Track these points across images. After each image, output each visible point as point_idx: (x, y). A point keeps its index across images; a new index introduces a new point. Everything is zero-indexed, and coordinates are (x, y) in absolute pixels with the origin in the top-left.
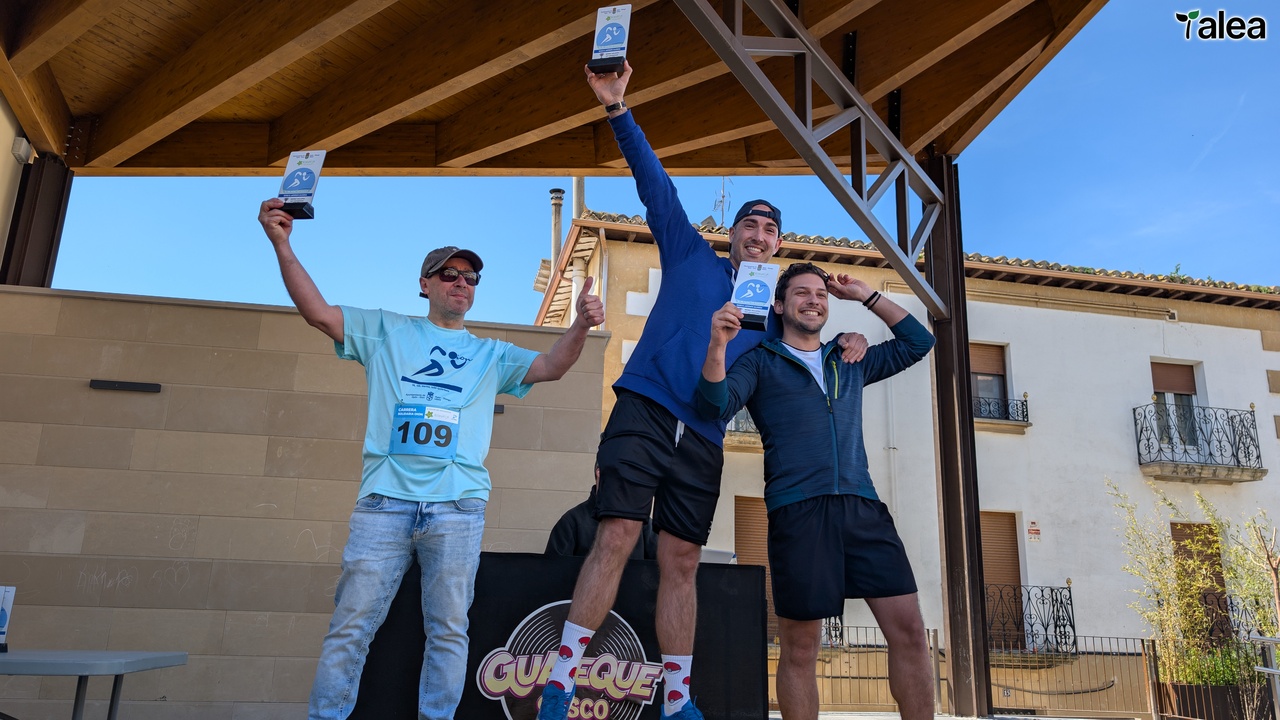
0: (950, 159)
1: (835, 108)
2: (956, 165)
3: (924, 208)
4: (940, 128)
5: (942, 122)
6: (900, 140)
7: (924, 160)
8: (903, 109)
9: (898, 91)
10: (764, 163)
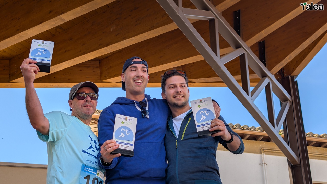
0: (293, 78)
1: (232, 48)
2: (296, 81)
3: (281, 104)
4: (287, 60)
5: (288, 57)
6: (266, 66)
7: (279, 79)
8: (266, 50)
9: (264, 41)
10: (193, 80)
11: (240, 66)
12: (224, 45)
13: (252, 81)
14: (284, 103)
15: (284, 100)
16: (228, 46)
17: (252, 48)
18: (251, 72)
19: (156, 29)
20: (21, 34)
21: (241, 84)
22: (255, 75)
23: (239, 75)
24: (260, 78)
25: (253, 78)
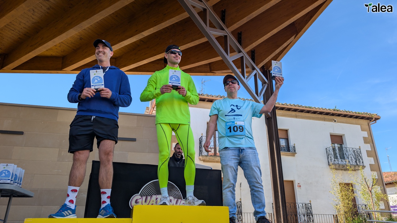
0: (269, 71)
4: (266, 60)
6: (254, 63)
7: (262, 71)
8: (255, 55)
9: (254, 50)
10: (215, 72)
11: (241, 64)
12: (232, 51)
14: (264, 85)
15: (264, 83)
16: (234, 51)
17: (248, 53)
18: (247, 67)
19: (195, 41)
20: (120, 43)
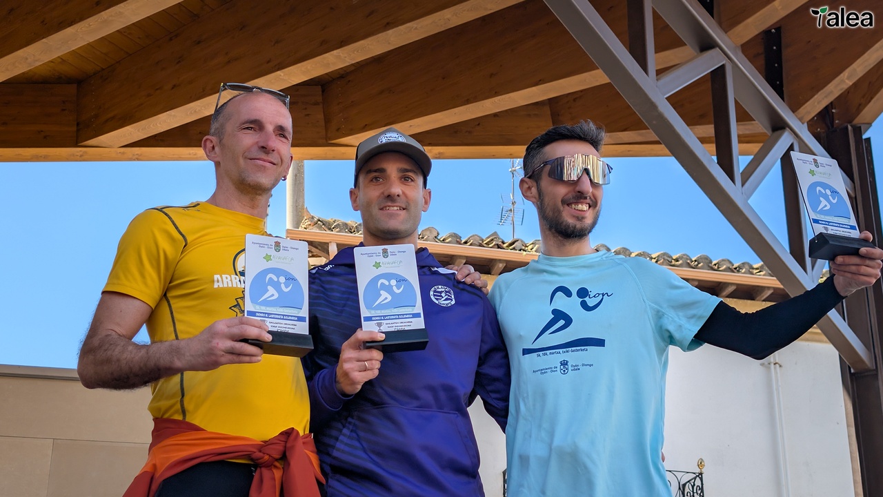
0: (858, 131)
1: (688, 50)
2: (868, 140)
4: (842, 82)
5: (846, 74)
6: (783, 98)
7: (819, 133)
8: (786, 53)
9: (778, 29)
13: (742, 139)
16: (678, 43)
17: (746, 48)
18: (743, 116)
21: (713, 147)
22: (752, 124)
23: (709, 123)
24: (766, 131)
25: (747, 132)
